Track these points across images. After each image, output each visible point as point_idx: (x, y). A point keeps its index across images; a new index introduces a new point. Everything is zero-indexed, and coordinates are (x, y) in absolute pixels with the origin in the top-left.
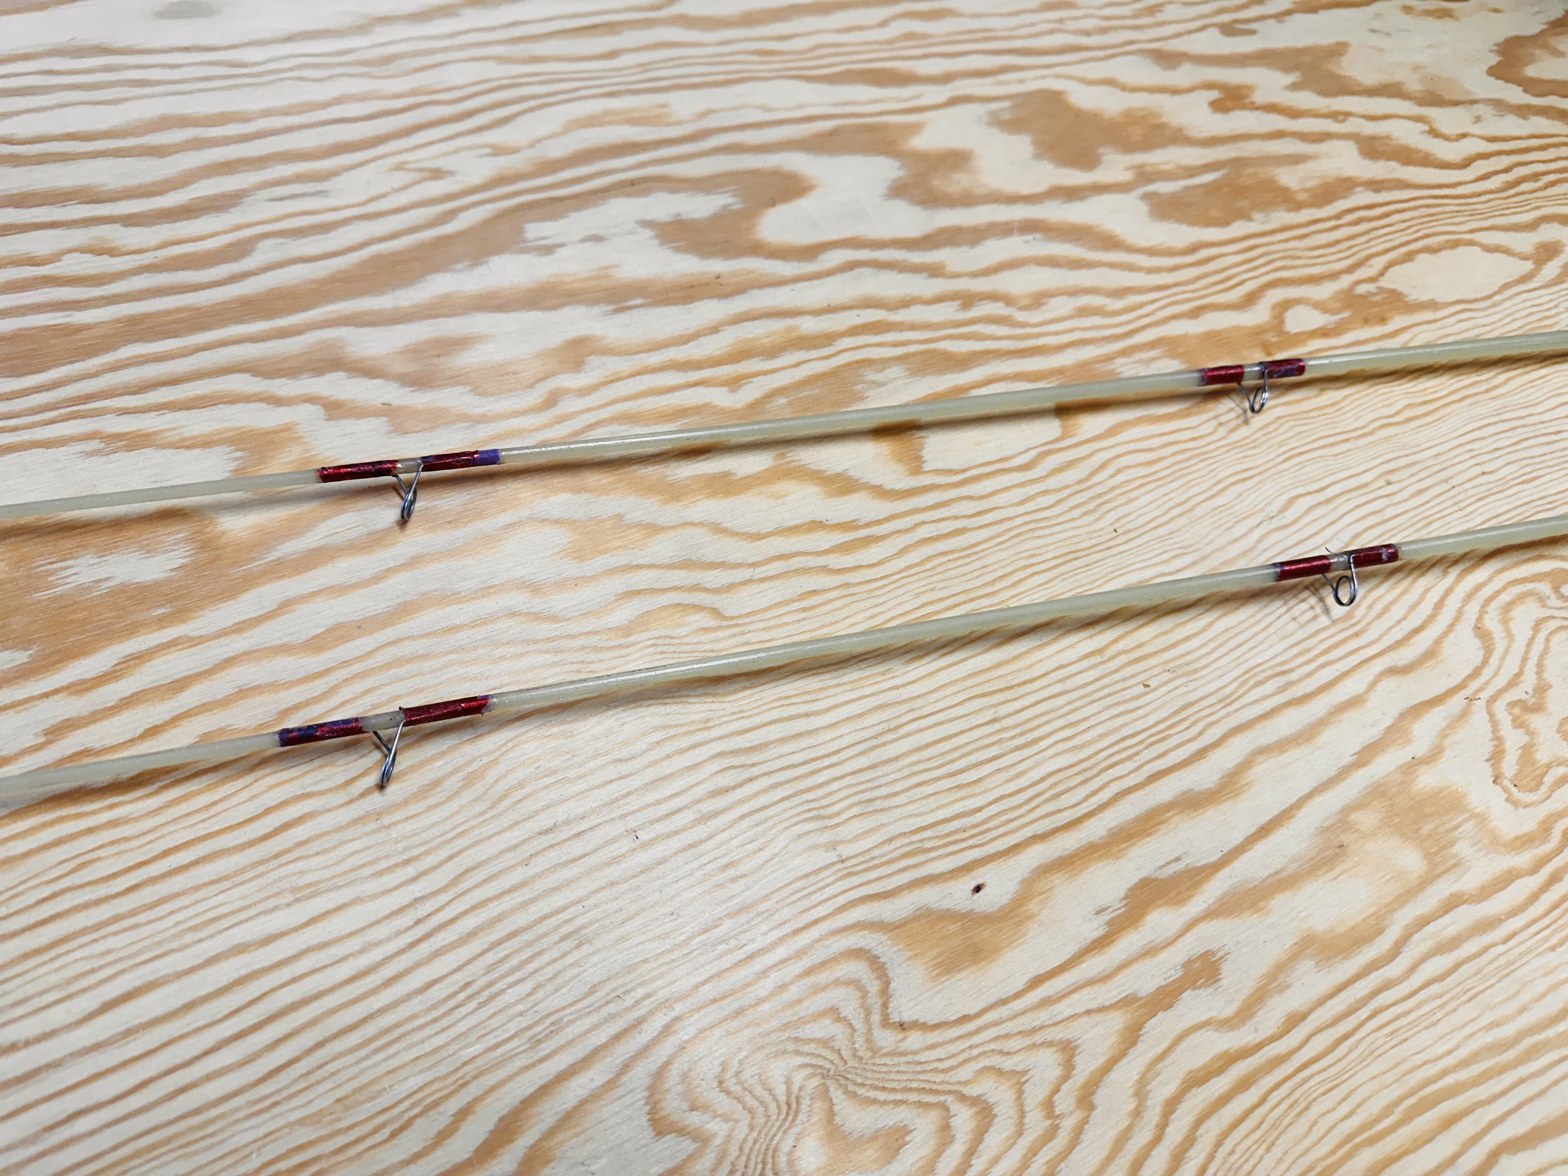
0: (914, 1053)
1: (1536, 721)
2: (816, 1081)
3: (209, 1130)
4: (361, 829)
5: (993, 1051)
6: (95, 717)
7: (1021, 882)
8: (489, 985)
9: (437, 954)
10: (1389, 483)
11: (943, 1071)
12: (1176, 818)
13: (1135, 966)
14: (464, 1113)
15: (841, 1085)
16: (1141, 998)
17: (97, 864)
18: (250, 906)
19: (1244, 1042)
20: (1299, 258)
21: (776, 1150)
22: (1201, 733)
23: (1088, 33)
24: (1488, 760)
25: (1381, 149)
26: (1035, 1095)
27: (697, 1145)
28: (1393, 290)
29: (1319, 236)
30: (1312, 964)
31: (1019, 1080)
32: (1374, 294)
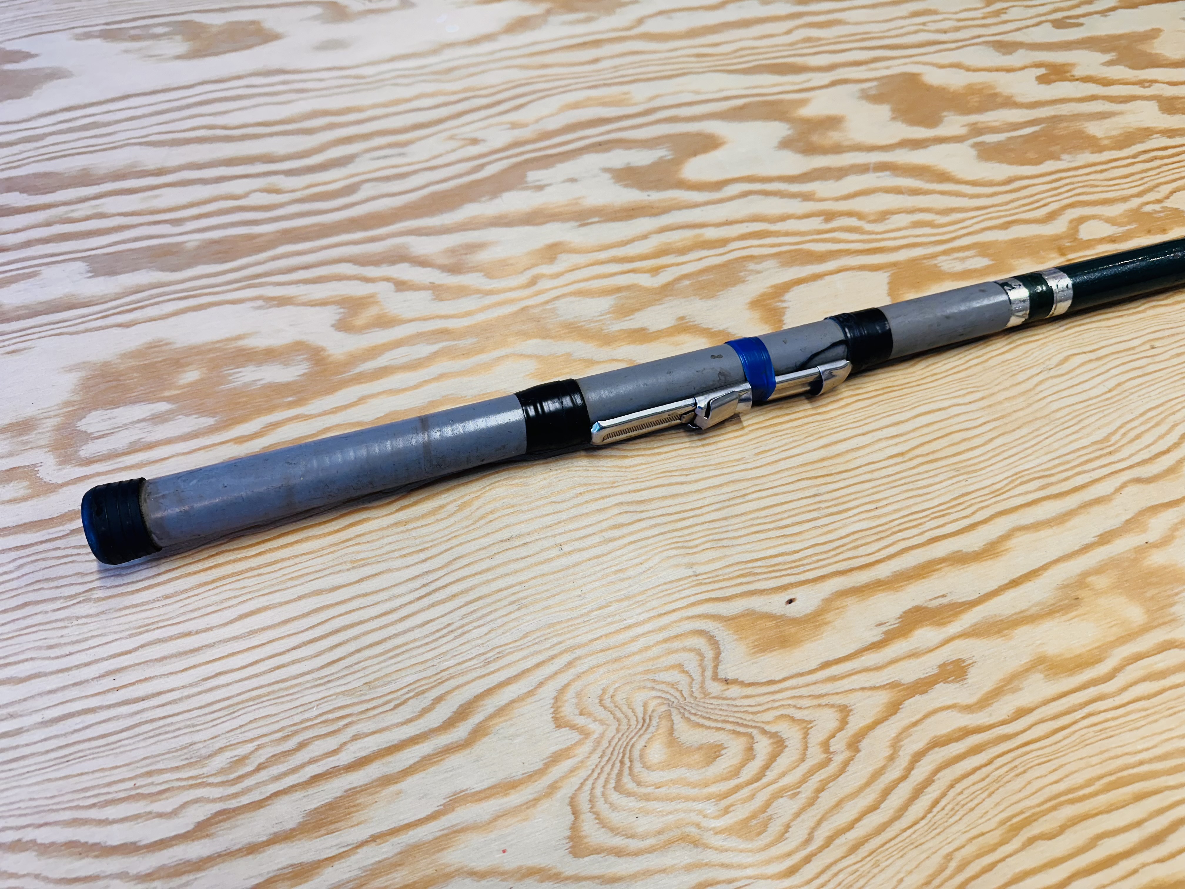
0: (734, 699)
2: (664, 708)
3: (292, 691)
4: (395, 530)
5: (789, 705)
7: (823, 600)
8: (462, 626)
9: (432, 605)
10: (1153, 348)
11: (752, 713)
12: (946, 569)
13: (901, 663)
14: (439, 699)
15: (680, 713)
16: (904, 685)
18: (325, 569)
19: (981, 722)
20: (1097, 186)
21: (632, 746)
22: (973, 513)
23: (945, 32)
25: (1177, 106)
26: (817, 737)
27: (581, 737)
28: (1177, 209)
29: (1116, 170)
30: (1041, 676)
31: (806, 726)
32: (1159, 212)
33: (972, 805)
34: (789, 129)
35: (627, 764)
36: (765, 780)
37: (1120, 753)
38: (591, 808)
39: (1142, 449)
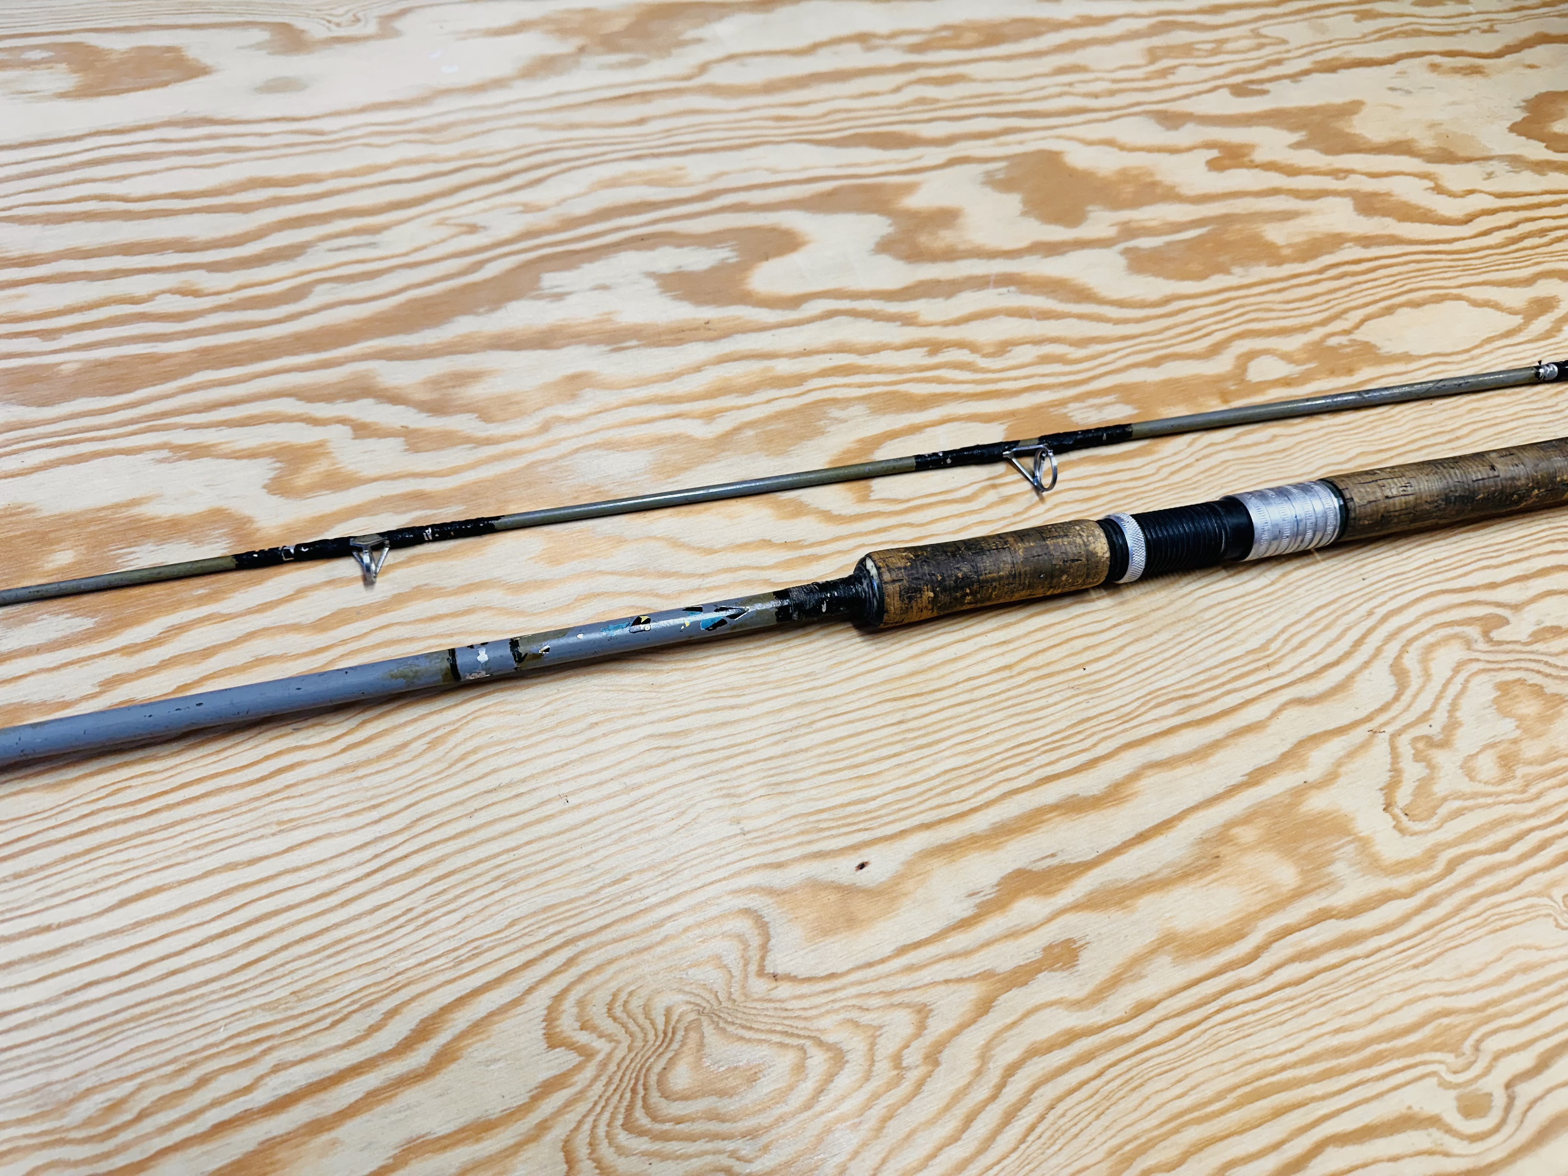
0: (782, 1001)
1: (1440, 756)
2: (693, 1016)
3: (189, 1006)
4: (339, 778)
5: (854, 1006)
6: (139, 674)
7: (903, 863)
8: (426, 913)
9: (387, 883)
11: (805, 1019)
12: (1058, 819)
13: (998, 945)
14: (392, 1013)
15: (713, 1022)
16: (998, 974)
17: (128, 791)
18: (243, 833)
19: (1091, 1021)
20: (1273, 310)
21: (648, 1070)
22: (1095, 745)
23: (1096, 96)
24: (1381, 789)
25: (1377, 206)
26: (887, 1046)
27: (581, 1058)
28: (1367, 343)
29: (1299, 289)
30: (1169, 959)
31: (874, 1034)
32: (1345, 346)
33: (1075, 1130)
34: (890, 225)
35: (641, 1092)
36: (818, 1108)
37: (1258, 1056)
38: (590, 1154)
39: (1307, 660)
